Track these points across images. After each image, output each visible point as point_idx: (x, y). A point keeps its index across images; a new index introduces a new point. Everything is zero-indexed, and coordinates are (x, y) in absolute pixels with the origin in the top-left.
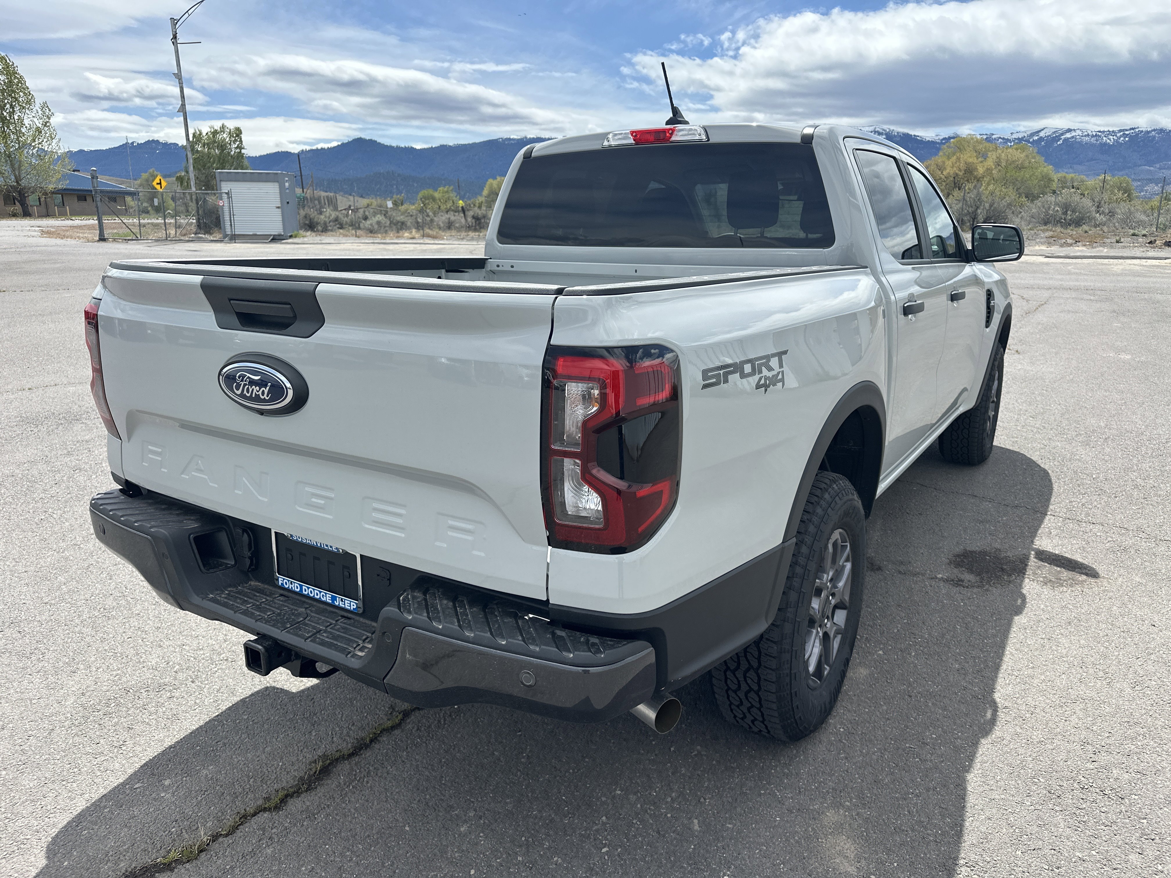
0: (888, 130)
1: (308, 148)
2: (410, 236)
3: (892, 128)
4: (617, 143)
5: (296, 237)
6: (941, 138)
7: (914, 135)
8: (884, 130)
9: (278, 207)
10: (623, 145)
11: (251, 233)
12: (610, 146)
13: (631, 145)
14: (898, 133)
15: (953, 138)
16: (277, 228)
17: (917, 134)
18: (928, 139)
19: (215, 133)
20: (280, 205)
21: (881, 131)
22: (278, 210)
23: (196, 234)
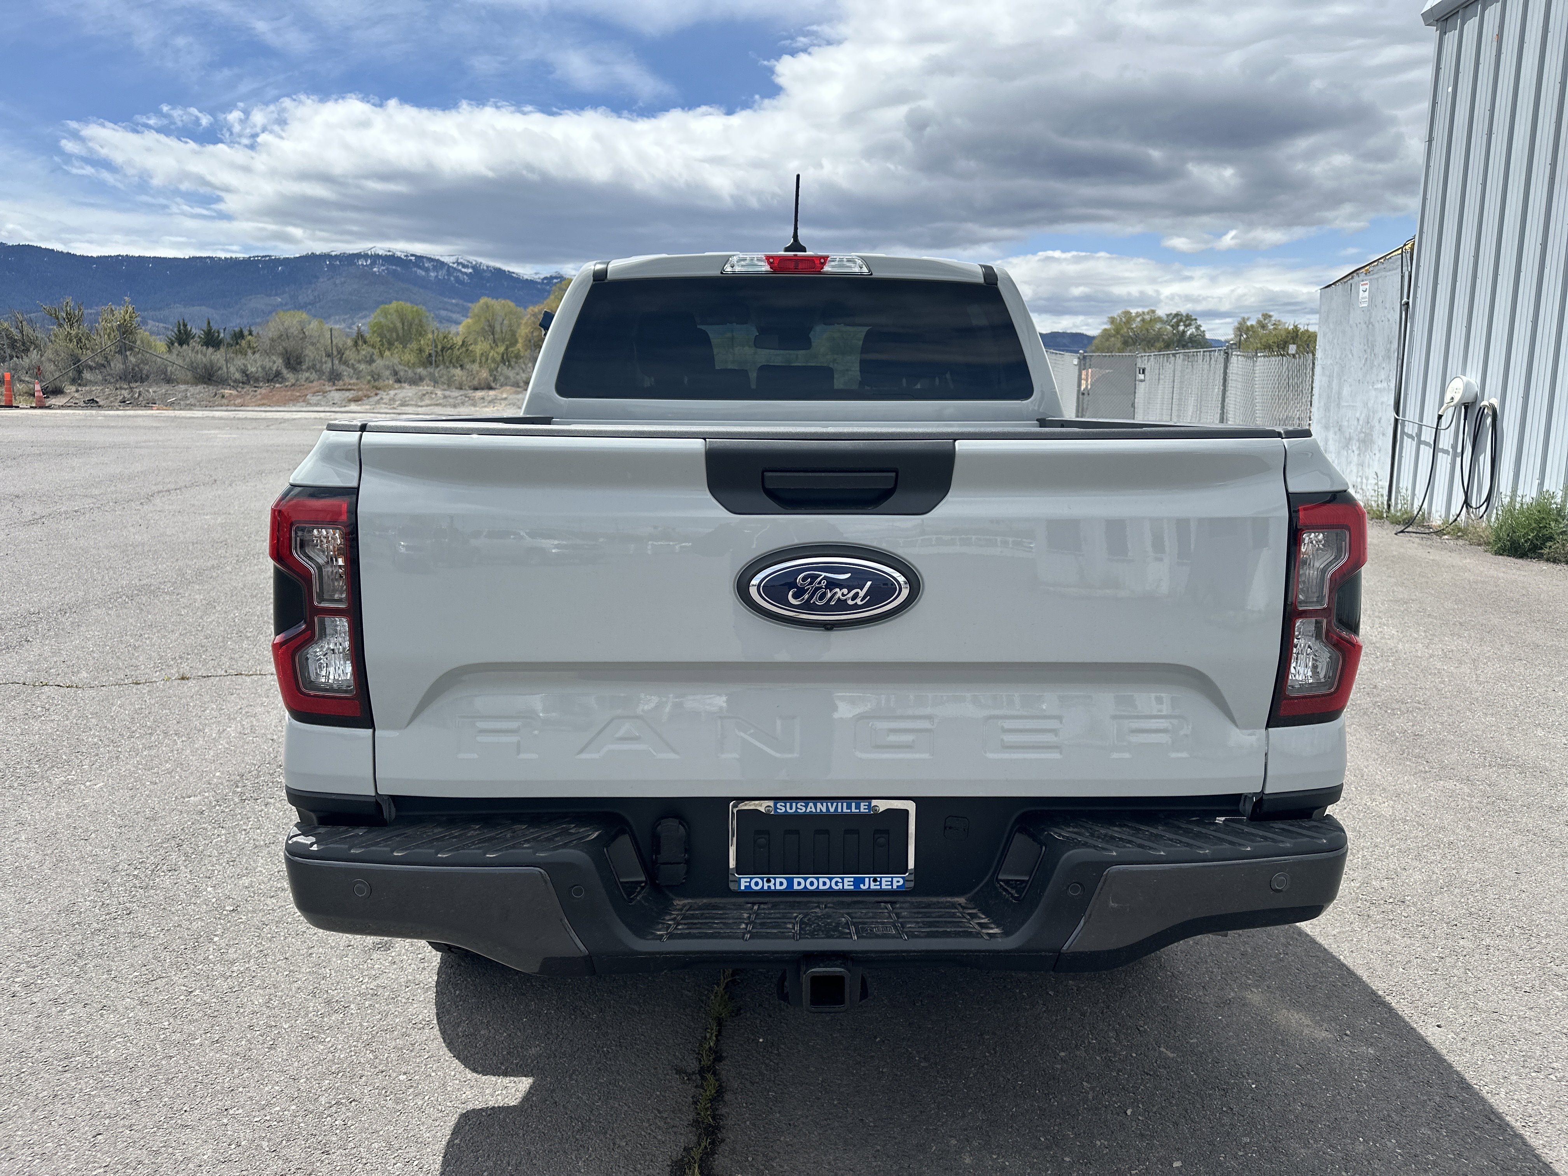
0: (474, 263)
3: (480, 260)
4: (743, 269)
6: (542, 277)
7: (509, 271)
8: (468, 262)
10: (747, 273)
12: (734, 273)
13: (767, 272)
14: (487, 267)
15: (556, 278)
17: (511, 270)
18: (526, 277)
21: (466, 263)
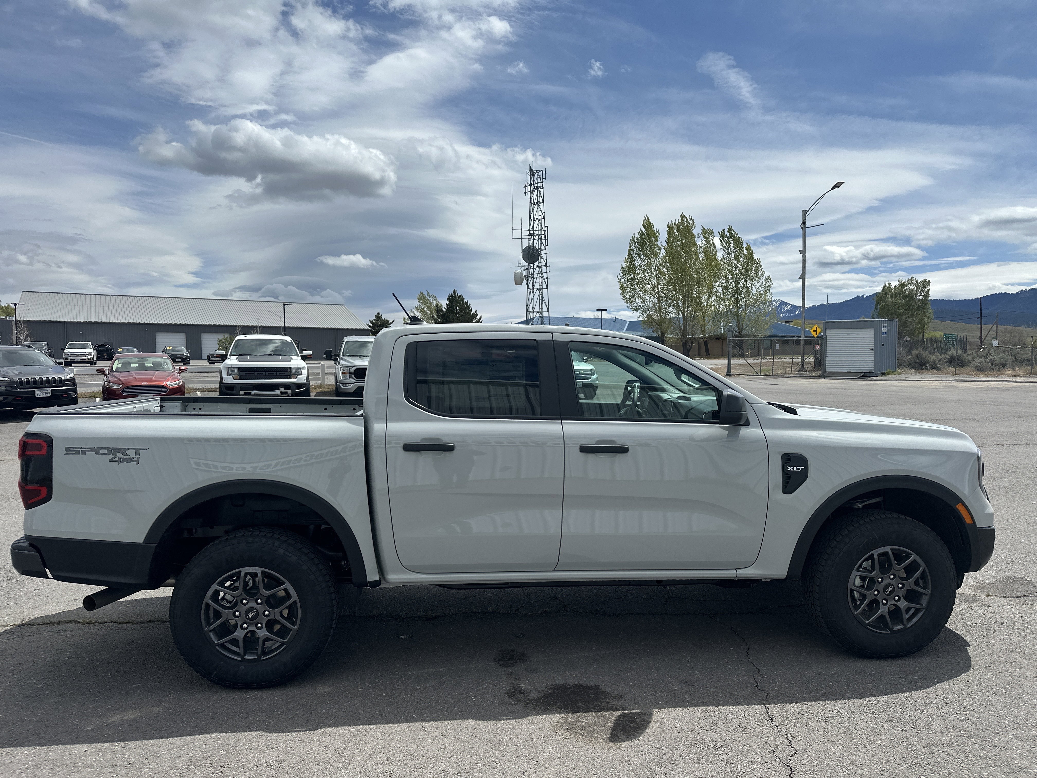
1: (1028, 288)
2: (1013, 374)
5: (888, 374)
9: (872, 349)
11: (846, 371)
16: (869, 367)
19: (903, 285)
20: (873, 348)
22: (871, 351)
23: (799, 371)
